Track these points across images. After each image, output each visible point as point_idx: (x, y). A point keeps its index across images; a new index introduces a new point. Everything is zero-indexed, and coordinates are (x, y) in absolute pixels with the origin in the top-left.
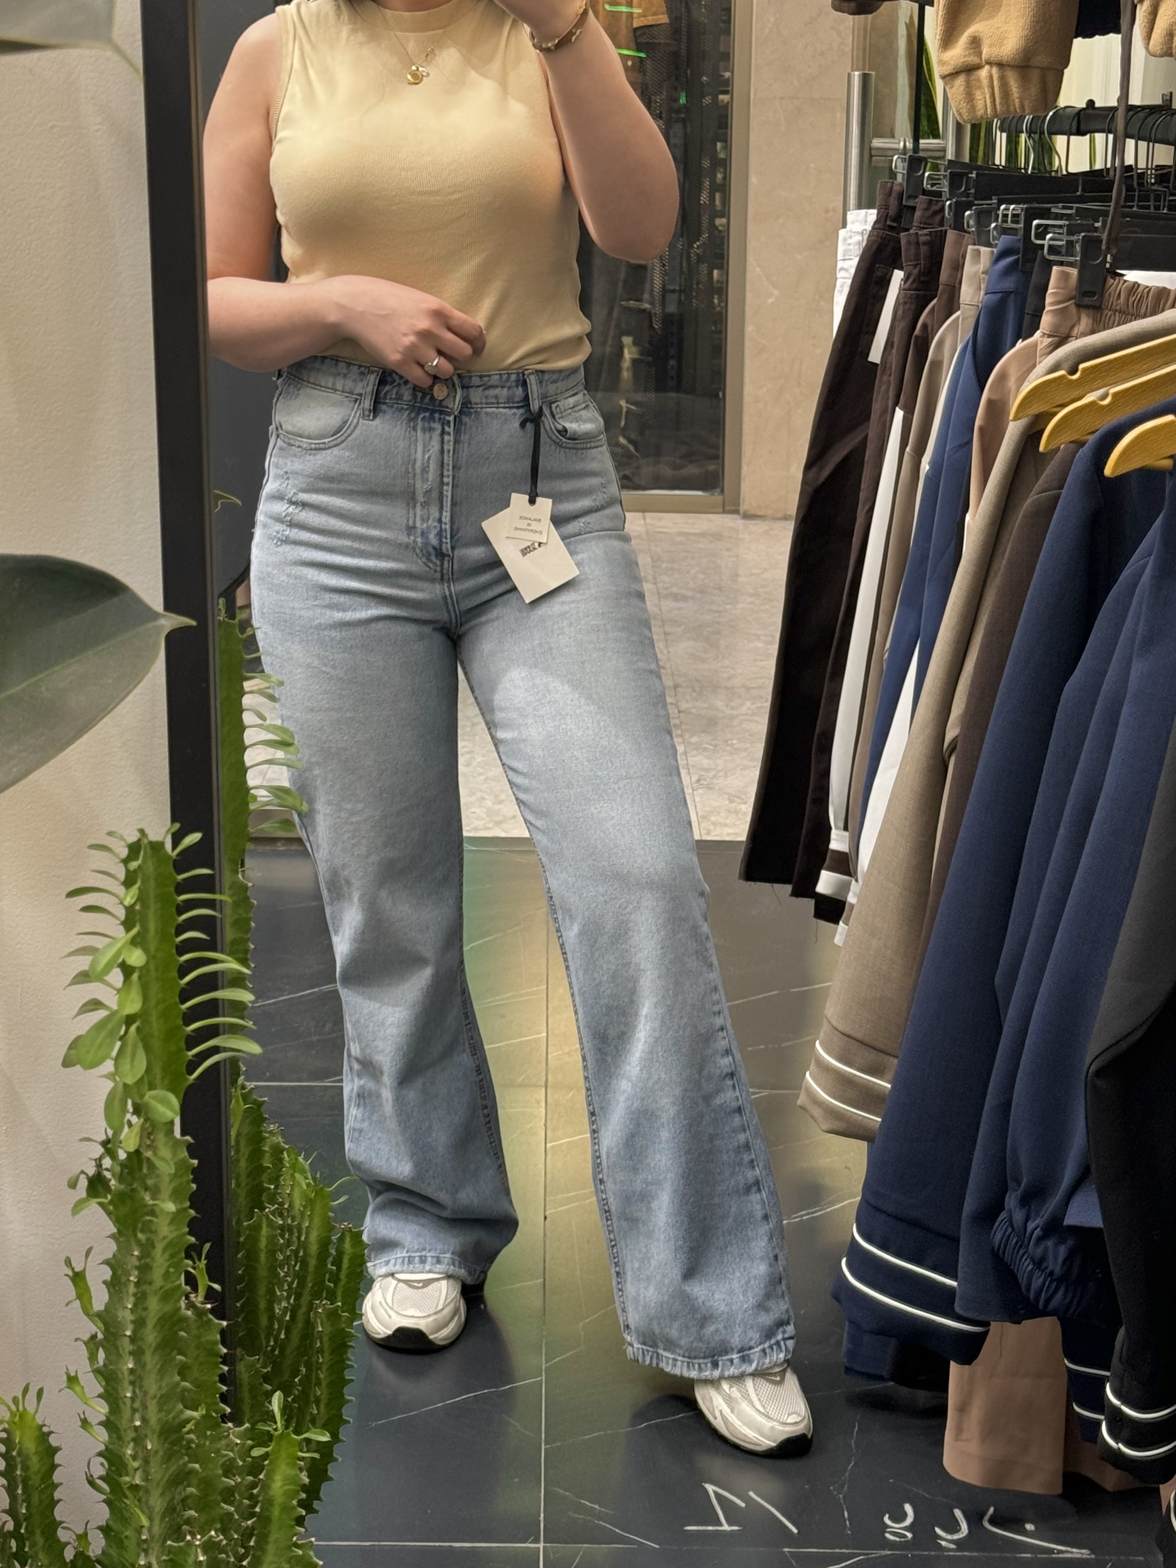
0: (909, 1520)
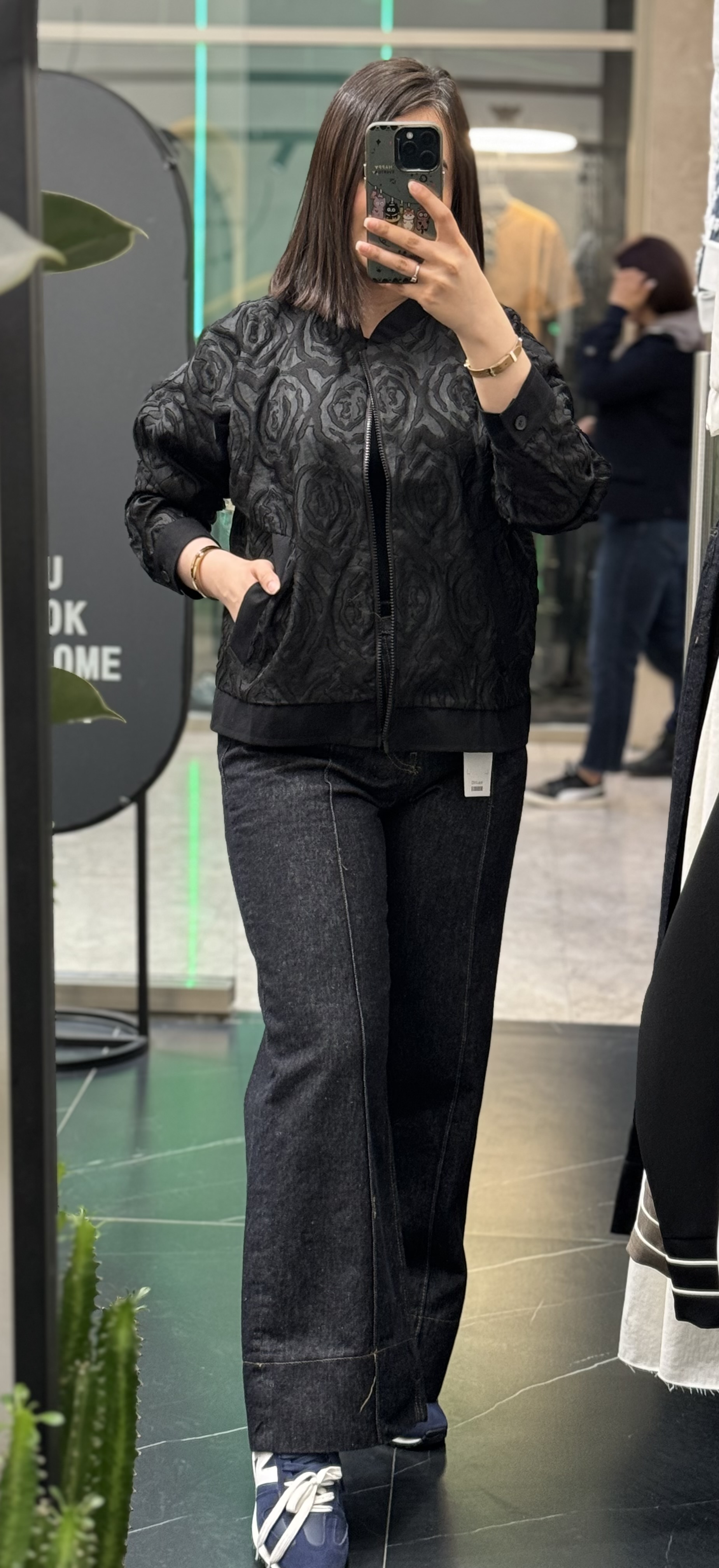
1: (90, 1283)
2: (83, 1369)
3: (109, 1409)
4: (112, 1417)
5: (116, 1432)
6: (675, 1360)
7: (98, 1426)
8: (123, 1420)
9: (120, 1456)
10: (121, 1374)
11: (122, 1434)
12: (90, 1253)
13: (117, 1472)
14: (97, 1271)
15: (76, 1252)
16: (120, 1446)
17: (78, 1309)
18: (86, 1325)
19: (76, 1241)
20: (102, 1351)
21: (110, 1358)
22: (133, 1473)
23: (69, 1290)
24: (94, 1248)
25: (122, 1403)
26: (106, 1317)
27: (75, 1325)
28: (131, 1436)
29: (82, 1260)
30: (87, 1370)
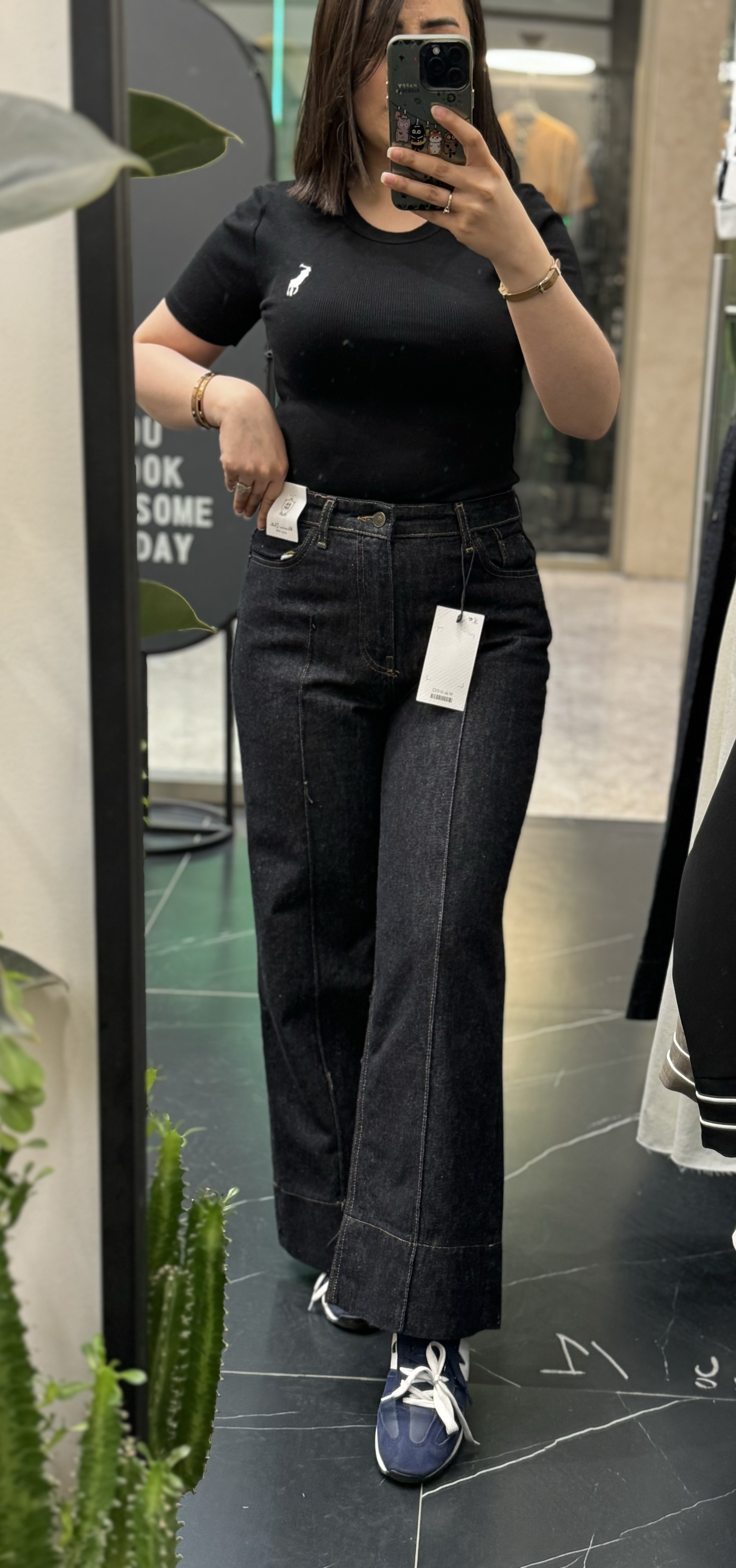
0: (714, 1372)
1: (177, 1189)
2: (171, 1273)
3: (197, 1302)
4: (199, 1312)
5: (204, 1324)
6: (687, 1146)
7: (186, 1320)
8: (211, 1312)
9: (208, 1346)
10: (210, 1271)
11: (210, 1325)
12: (176, 1161)
13: (204, 1360)
14: (183, 1178)
15: (162, 1162)
16: (208, 1336)
17: (166, 1212)
18: (175, 1226)
19: (162, 1151)
20: (191, 1250)
21: (200, 1257)
22: (220, 1362)
23: (157, 1197)
24: (181, 1156)
25: (210, 1297)
26: (194, 1217)
27: (163, 1228)
28: (219, 1328)
29: (169, 1168)
30: (176, 1275)
